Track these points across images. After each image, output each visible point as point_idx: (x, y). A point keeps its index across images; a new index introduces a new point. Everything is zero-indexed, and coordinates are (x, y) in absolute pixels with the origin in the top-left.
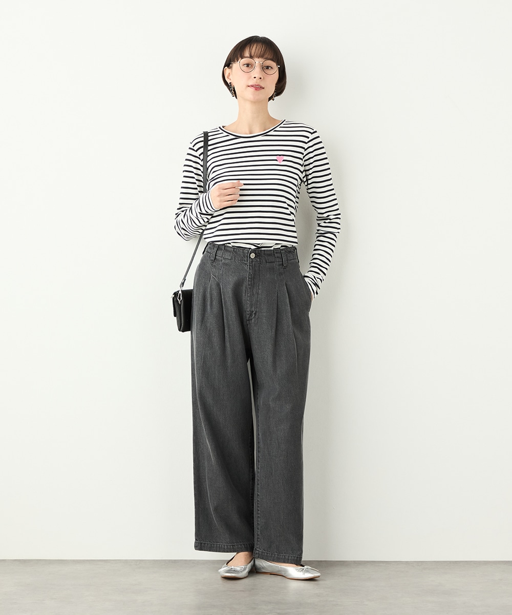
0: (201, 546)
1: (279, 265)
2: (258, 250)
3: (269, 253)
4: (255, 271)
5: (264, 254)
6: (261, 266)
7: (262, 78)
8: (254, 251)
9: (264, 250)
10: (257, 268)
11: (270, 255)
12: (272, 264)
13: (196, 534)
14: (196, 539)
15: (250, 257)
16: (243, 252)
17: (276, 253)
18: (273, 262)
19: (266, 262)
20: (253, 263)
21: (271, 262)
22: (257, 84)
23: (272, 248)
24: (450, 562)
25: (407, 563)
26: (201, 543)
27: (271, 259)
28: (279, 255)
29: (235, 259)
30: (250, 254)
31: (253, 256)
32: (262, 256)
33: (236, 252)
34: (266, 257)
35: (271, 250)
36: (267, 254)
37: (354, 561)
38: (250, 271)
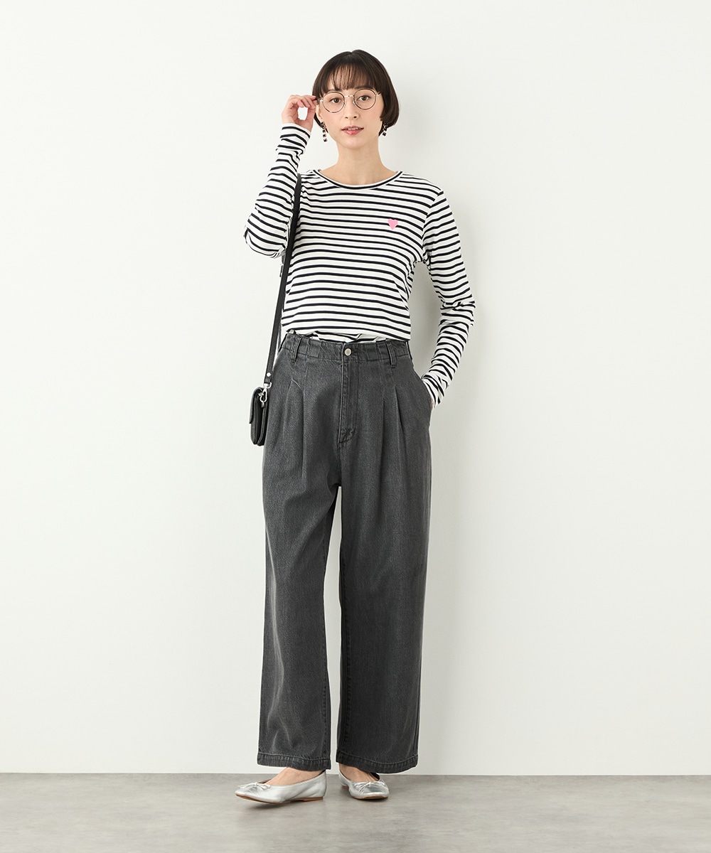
1: (385, 364)
2: (356, 345)
3: (369, 347)
4: (352, 373)
5: (364, 349)
6: (360, 365)
8: (349, 346)
9: (363, 344)
10: (354, 370)
11: (371, 350)
12: (375, 362)
15: (344, 355)
16: (335, 348)
17: (380, 347)
18: (377, 360)
19: (367, 361)
20: (349, 362)
21: (374, 360)
23: (374, 341)
27: (374, 355)
28: (384, 350)
29: (324, 357)
30: (345, 349)
31: (348, 352)
32: (360, 352)
33: (325, 348)
34: (366, 352)
35: (373, 344)
36: (368, 350)
38: (346, 373)
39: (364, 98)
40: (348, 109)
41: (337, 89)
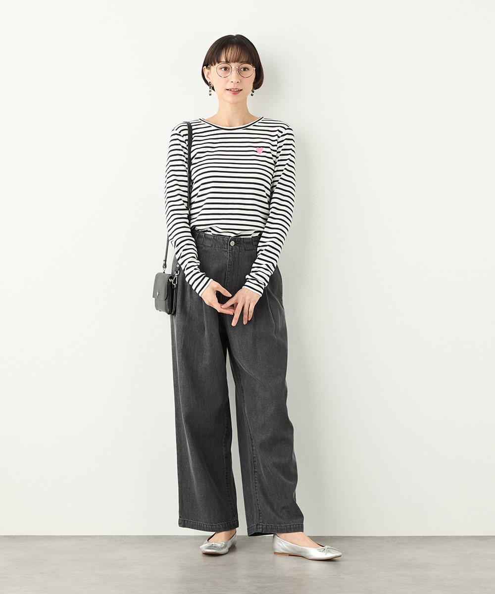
0: (184, 523)
2: (237, 239)
3: (247, 241)
4: (235, 258)
5: (243, 242)
6: (240, 253)
7: (239, 81)
8: (234, 239)
9: (243, 238)
10: (236, 256)
11: (248, 243)
12: (250, 252)
13: (179, 511)
14: (180, 517)
15: (230, 245)
16: (223, 240)
17: (254, 241)
18: (251, 250)
19: (245, 250)
20: (233, 250)
21: (249, 250)
22: (235, 88)
23: (250, 237)
24: (423, 537)
25: (382, 538)
26: (185, 521)
27: (249, 246)
29: (215, 246)
30: (230, 241)
31: (232, 243)
32: (240, 244)
33: (216, 240)
34: (245, 244)
35: (249, 239)
37: (331, 537)
38: (231, 258)
39: (245, 69)
40: (233, 76)
41: (227, 62)
